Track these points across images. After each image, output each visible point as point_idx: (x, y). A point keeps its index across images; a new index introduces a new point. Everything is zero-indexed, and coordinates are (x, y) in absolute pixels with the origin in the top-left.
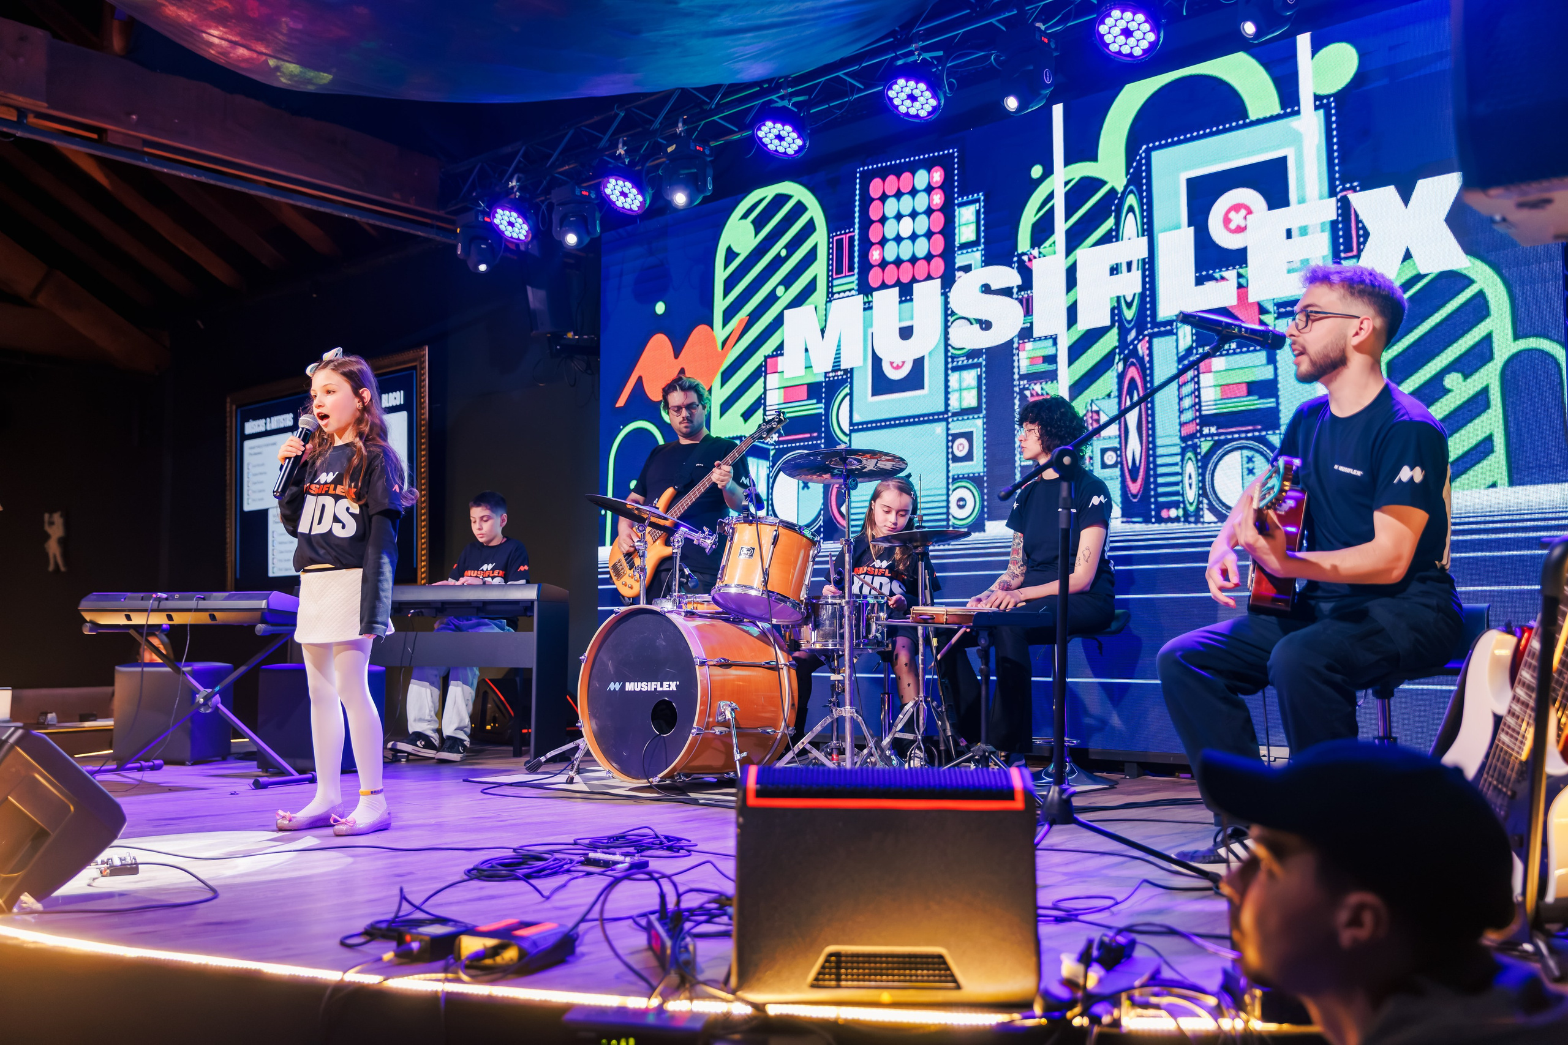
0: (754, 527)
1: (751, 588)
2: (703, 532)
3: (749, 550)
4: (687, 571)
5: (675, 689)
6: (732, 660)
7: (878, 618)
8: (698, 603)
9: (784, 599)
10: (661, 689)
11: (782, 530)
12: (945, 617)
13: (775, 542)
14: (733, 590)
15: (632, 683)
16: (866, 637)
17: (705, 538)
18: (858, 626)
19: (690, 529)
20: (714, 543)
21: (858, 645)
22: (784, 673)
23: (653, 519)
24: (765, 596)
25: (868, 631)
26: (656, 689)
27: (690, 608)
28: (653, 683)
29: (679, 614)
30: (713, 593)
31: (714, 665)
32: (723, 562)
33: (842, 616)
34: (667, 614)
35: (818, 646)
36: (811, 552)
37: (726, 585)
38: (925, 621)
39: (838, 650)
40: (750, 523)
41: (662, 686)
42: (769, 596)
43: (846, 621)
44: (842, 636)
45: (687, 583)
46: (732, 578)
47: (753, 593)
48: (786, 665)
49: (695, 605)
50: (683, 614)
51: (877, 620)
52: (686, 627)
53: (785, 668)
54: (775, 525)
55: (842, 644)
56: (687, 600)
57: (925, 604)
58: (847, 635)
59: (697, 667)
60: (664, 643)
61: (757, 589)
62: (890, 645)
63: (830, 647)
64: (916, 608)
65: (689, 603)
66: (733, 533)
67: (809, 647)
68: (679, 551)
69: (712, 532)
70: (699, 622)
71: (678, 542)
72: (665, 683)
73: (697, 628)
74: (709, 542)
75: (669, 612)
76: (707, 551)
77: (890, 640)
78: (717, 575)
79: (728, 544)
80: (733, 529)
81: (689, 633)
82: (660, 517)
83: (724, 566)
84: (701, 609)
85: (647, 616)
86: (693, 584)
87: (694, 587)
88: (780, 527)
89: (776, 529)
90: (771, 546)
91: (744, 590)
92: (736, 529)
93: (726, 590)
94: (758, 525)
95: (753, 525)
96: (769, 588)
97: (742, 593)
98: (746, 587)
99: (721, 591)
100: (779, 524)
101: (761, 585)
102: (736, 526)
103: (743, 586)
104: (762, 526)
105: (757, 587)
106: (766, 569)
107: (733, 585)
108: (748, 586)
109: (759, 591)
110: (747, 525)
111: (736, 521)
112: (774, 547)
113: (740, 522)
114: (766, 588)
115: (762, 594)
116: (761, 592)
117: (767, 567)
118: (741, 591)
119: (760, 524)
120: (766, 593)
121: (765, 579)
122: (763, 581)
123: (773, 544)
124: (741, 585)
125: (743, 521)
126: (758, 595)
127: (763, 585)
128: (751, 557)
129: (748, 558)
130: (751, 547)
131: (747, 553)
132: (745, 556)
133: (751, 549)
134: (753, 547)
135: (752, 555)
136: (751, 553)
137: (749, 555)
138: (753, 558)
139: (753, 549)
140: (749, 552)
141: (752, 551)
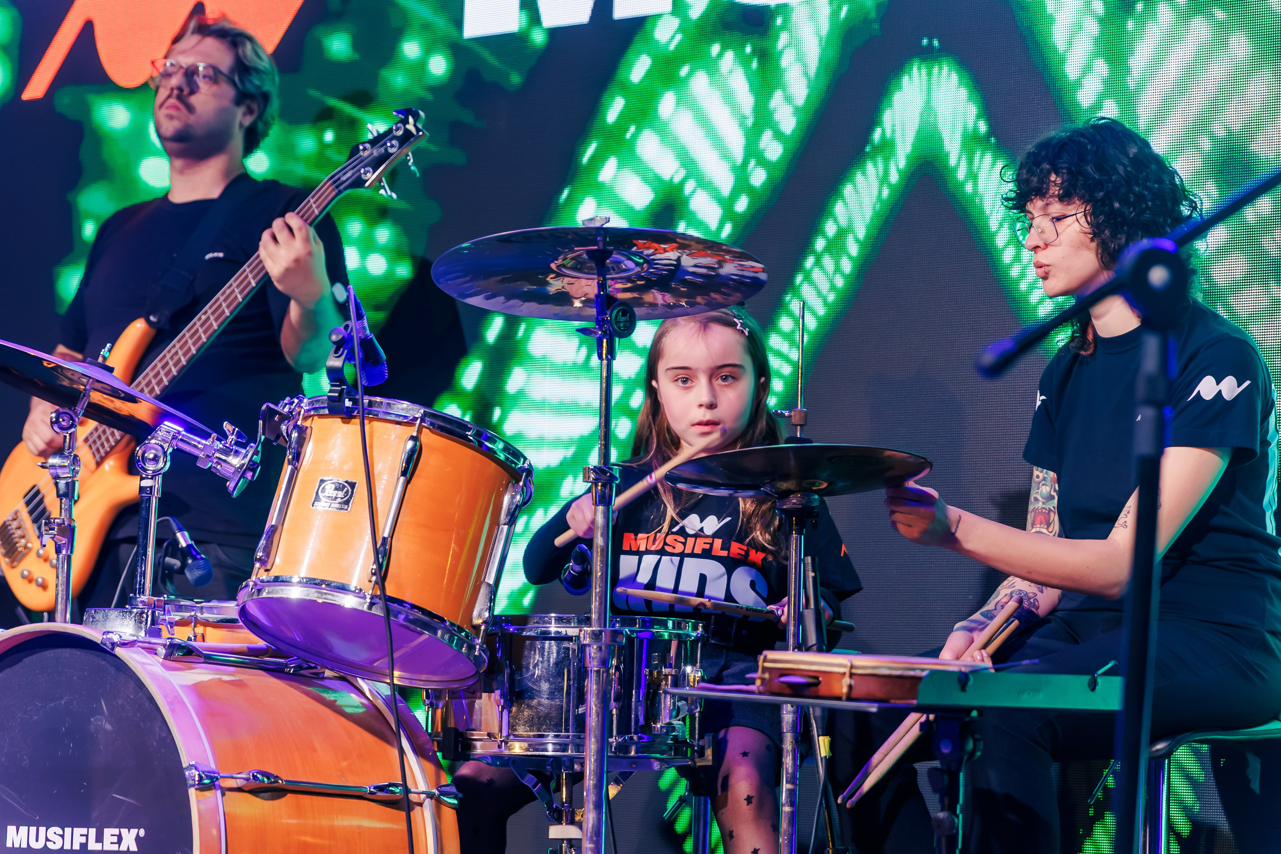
0: (354, 427)
1: (343, 588)
2: (223, 436)
3: (339, 487)
4: (183, 540)
5: (134, 848)
6: (286, 775)
7: (679, 680)
8: (206, 624)
9: (430, 620)
10: (97, 847)
11: (429, 438)
12: (846, 681)
13: (409, 470)
14: (295, 593)
15: (23, 829)
16: (646, 728)
17: (227, 451)
18: (624, 699)
19: (190, 429)
20: (252, 466)
21: (623, 748)
22: (425, 817)
23: (96, 397)
24: (377, 611)
25: (652, 714)
26: (84, 846)
27: (182, 635)
28: (78, 831)
29: (153, 651)
30: (243, 596)
31: (239, 790)
32: (273, 519)
33: (582, 673)
34: (119, 651)
35: (518, 748)
36: (506, 499)
37: (277, 580)
38: (797, 690)
39: (572, 760)
40: (347, 416)
41: (99, 838)
42: (388, 611)
43: (592, 687)
44: (581, 723)
45: (181, 571)
46: (294, 560)
47: (349, 602)
48: (430, 796)
49: (200, 630)
50: (162, 651)
51: (675, 684)
52: (163, 684)
53: (428, 803)
54: (411, 423)
55: (580, 746)
56: (176, 617)
57: (802, 646)
58: (593, 721)
59: (192, 792)
60: (108, 727)
61: (359, 593)
62: (709, 753)
63: (550, 753)
64: (771, 655)
65: (182, 623)
66: (301, 441)
67: (494, 750)
68: (156, 484)
69: (247, 437)
70: (201, 674)
71: (155, 459)
72: (108, 832)
73: (197, 689)
74: (235, 461)
75: (124, 644)
76: (230, 485)
77: (708, 738)
78: (254, 550)
79: (287, 469)
80: (302, 430)
81: (175, 701)
82: (115, 393)
83: (274, 529)
84: (215, 638)
85: (66, 653)
86: (198, 573)
87: (200, 581)
88: (424, 430)
89: (415, 434)
90: (398, 479)
91: (325, 594)
92: (309, 431)
93: (277, 592)
94: (366, 422)
95: (353, 420)
96: (390, 591)
97: (320, 601)
98: (329, 585)
99: (264, 595)
100: (423, 420)
101: (370, 581)
102: (307, 423)
103: (323, 581)
104: (376, 424)
105: (358, 588)
106: (384, 539)
107: (295, 579)
108: (334, 582)
109: (364, 597)
110: (337, 422)
111: (309, 410)
112: (408, 482)
113: (322, 412)
114: (383, 589)
115: (372, 605)
116: (368, 600)
117: (386, 535)
118: (316, 595)
119: (371, 420)
120: (381, 603)
121: (380, 566)
122: (373, 571)
123: (404, 473)
124: (315, 579)
125: (326, 411)
126: (360, 608)
127: (373, 583)
128: (346, 507)
129: (337, 509)
130: (347, 482)
131: (334, 496)
132: (329, 504)
133: (346, 484)
134: (350, 481)
135: (347, 503)
136: (345, 497)
137: (339, 500)
138: (349, 509)
139: (353, 485)
140: (341, 494)
141: (347, 492)
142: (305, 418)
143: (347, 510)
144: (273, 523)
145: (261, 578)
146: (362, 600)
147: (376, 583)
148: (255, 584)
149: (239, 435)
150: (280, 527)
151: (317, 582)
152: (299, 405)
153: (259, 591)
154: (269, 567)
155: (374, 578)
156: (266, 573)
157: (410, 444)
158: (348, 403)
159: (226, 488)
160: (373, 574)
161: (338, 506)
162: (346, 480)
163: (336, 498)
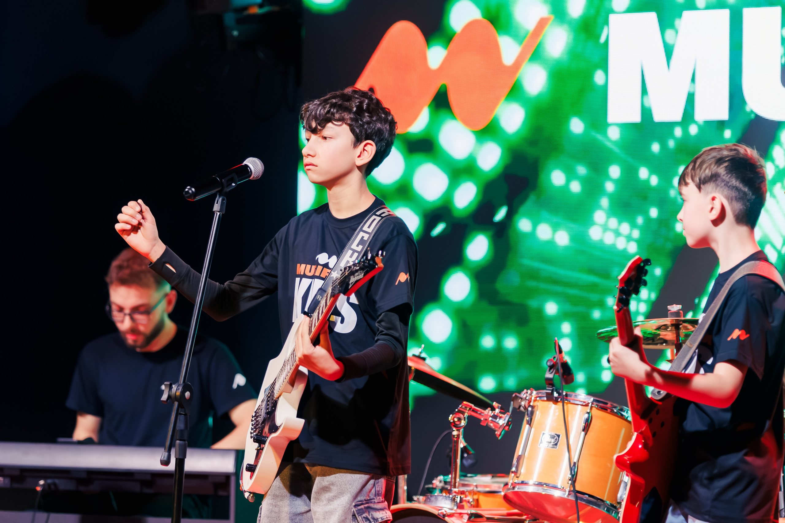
0: (559, 406)
1: (555, 487)
2: (493, 409)
3: (553, 437)
9: (597, 501)
11: (595, 413)
13: (586, 428)
14: (531, 489)
17: (495, 417)
20: (508, 424)
24: (572, 498)
32: (519, 452)
37: (523, 483)
40: (556, 401)
42: (577, 498)
46: (530, 472)
47: (557, 494)
54: (587, 405)
61: (563, 489)
66: (532, 413)
68: (460, 433)
74: (499, 422)
76: (497, 433)
80: (533, 407)
83: (519, 458)
88: (594, 408)
89: (589, 411)
90: (581, 433)
91: (546, 490)
92: (536, 408)
93: (523, 489)
94: (565, 404)
95: (559, 403)
96: (577, 488)
97: (543, 493)
98: (547, 485)
99: (516, 489)
100: (592, 404)
101: (568, 483)
102: (536, 403)
103: (545, 484)
104: (570, 405)
105: (563, 487)
106: (575, 463)
107: (531, 482)
108: (551, 484)
109: (565, 491)
110: (551, 403)
111: (536, 397)
112: (586, 434)
113: (543, 399)
114: (574, 487)
115: (569, 494)
116: (567, 493)
117: (575, 460)
118: (542, 490)
119: (567, 403)
120: (573, 494)
121: (573, 476)
122: (570, 478)
123: (583, 430)
124: (541, 483)
125: (545, 399)
126: (563, 496)
127: (570, 484)
128: (556, 447)
129: (551, 447)
130: (556, 434)
131: (550, 441)
132: (548, 445)
133: (556, 435)
134: (558, 434)
135: (556, 444)
136: (555, 442)
137: (552, 443)
138: (557, 448)
139: (559, 436)
140: (553, 440)
141: (556, 439)
142: (535, 401)
143: (556, 448)
144: (520, 454)
145: (515, 482)
146: (564, 493)
147: (571, 484)
148: (512, 484)
149: (501, 408)
150: (523, 455)
151: (542, 484)
152: (531, 394)
153: (514, 488)
154: (518, 476)
155: (570, 482)
156: (517, 478)
157: (587, 416)
158: (556, 395)
159: (495, 435)
160: (570, 480)
161: (551, 446)
162: (555, 433)
163: (551, 442)
